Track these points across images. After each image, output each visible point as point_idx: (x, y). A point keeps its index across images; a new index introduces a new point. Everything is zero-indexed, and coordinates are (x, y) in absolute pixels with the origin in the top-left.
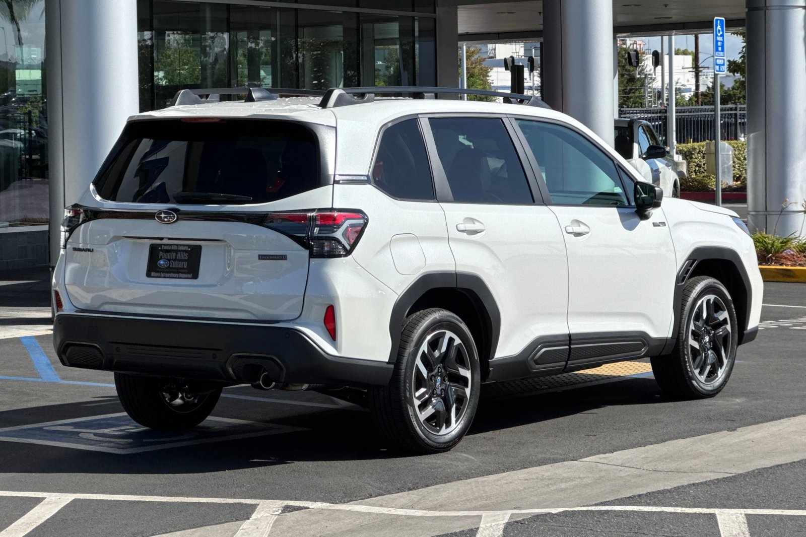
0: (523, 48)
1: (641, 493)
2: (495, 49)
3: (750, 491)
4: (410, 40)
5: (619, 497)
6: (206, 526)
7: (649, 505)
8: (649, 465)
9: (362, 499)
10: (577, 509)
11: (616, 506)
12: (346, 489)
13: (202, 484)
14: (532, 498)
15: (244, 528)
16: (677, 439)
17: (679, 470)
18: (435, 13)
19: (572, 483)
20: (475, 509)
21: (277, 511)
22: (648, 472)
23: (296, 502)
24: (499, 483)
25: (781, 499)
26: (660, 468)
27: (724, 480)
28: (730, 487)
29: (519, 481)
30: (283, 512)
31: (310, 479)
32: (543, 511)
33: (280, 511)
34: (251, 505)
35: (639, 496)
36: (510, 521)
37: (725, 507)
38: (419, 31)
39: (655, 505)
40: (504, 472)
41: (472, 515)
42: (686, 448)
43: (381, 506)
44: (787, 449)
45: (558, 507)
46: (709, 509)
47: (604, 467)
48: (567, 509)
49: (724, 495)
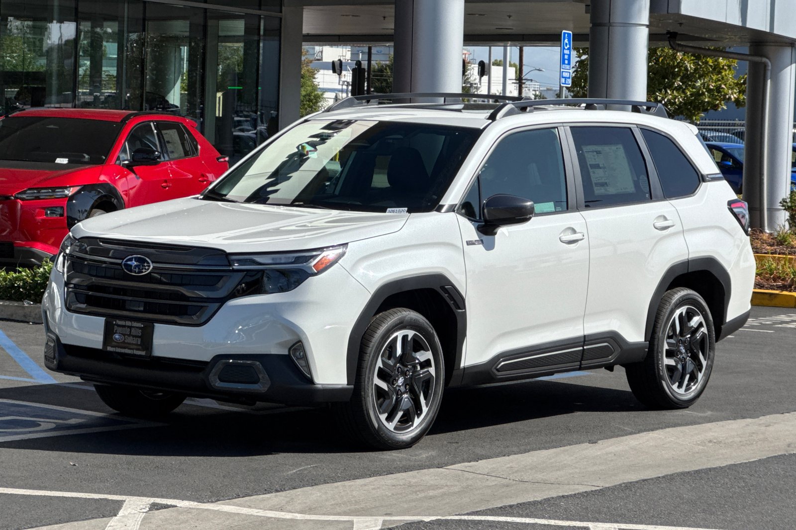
0: (350, 52)
1: (512, 504)
2: (322, 52)
3: (620, 505)
4: (256, 38)
5: (491, 507)
6: (72, 521)
7: (521, 516)
8: (515, 474)
9: (229, 499)
10: (449, 518)
11: (489, 517)
12: (212, 488)
13: (64, 478)
14: (401, 505)
15: (112, 525)
16: (540, 450)
17: (546, 482)
18: (281, 12)
19: (440, 491)
20: (345, 514)
21: (144, 509)
22: (515, 482)
23: (163, 499)
24: (366, 488)
25: (652, 514)
26: (526, 479)
27: (593, 493)
28: (600, 501)
29: (386, 487)
30: (150, 509)
31: (175, 477)
32: (415, 519)
33: (148, 509)
34: (117, 501)
35: (511, 506)
36: (383, 528)
37: (598, 520)
38: (265, 30)
39: (527, 516)
40: (371, 477)
41: (343, 520)
42: (550, 459)
43: (250, 507)
44: (650, 463)
45: (430, 515)
46: (582, 523)
47: (471, 476)
48: (439, 517)
49: (595, 509)
